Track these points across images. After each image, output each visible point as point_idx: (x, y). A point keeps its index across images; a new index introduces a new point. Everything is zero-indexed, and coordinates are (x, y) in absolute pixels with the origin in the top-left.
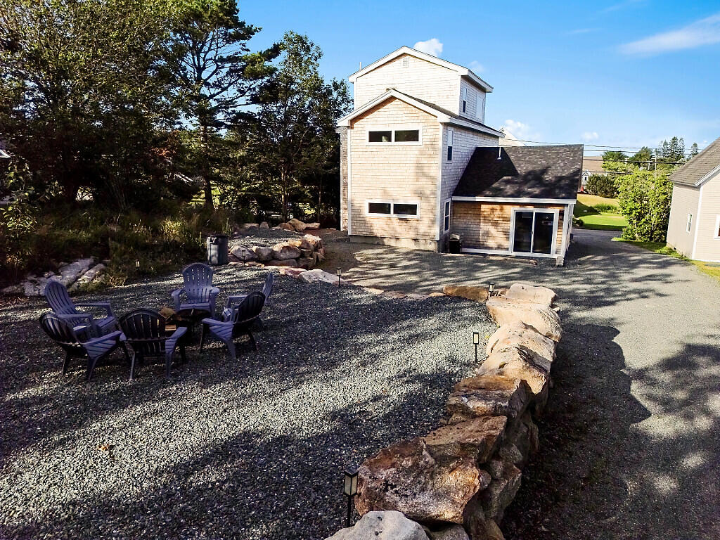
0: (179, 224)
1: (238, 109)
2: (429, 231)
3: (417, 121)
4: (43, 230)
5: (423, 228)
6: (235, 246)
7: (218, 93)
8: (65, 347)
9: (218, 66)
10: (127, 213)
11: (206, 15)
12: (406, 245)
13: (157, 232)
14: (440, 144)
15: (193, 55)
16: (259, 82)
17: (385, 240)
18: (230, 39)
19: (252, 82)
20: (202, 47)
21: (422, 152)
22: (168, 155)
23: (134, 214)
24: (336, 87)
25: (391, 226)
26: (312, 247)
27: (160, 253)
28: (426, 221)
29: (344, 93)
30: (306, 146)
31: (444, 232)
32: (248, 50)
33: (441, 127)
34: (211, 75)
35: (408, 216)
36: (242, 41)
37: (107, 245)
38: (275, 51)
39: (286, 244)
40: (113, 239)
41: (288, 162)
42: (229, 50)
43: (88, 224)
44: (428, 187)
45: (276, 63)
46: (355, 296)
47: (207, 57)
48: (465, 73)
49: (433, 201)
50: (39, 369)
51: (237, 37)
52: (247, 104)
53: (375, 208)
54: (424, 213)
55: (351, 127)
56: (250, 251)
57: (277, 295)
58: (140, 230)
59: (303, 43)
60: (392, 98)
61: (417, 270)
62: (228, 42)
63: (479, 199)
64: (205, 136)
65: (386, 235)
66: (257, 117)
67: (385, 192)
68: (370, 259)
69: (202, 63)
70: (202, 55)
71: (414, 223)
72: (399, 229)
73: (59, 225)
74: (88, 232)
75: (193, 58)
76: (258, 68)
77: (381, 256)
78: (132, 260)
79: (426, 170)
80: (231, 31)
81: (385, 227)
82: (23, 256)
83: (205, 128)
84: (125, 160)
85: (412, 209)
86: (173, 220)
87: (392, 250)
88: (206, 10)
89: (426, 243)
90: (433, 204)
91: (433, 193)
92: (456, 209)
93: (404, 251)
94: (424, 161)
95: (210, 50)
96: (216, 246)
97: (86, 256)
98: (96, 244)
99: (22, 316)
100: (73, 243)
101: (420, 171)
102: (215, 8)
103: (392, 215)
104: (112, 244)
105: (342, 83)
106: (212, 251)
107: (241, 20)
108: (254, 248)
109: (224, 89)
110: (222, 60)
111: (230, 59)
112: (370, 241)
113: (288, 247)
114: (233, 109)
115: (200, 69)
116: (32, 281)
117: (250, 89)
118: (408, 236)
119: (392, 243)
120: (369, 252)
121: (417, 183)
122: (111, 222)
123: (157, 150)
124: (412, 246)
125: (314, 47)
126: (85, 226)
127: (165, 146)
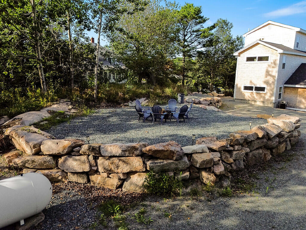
0: (170, 90)
1: (197, 50)
2: (270, 98)
3: (269, 53)
4: (134, 89)
5: (267, 97)
6: (187, 98)
7: (190, 44)
8: (139, 113)
9: (191, 34)
10: (156, 86)
11: (189, 16)
12: (259, 103)
13: (163, 92)
14: (278, 62)
15: (183, 31)
16: (206, 39)
17: (250, 102)
18: (197, 24)
19: (203, 39)
20: (186, 28)
21: (269, 66)
22: (170, 67)
23: (158, 86)
24: (238, 39)
25: (253, 96)
26: (216, 101)
27: (164, 98)
28: (269, 94)
29: (241, 41)
30: (222, 63)
31: (278, 100)
32: (203, 27)
33: (279, 55)
34: (189, 38)
35: (261, 92)
36: (201, 24)
37: (149, 95)
38: (213, 27)
39: (205, 99)
40: (151, 93)
41: (214, 70)
42: (196, 28)
43: (145, 88)
44: (271, 80)
45: (213, 31)
46: (222, 114)
47: (188, 31)
48: (299, 30)
49: (272, 86)
50: (135, 119)
51: (200, 23)
52: (201, 48)
53: (246, 88)
54: (269, 91)
55: (239, 56)
56: (192, 100)
57: (196, 112)
58: (159, 91)
59: (225, 23)
60: (258, 44)
61: (259, 113)
62: (196, 25)
63: (297, 86)
64: (184, 61)
65: (250, 99)
66: (204, 53)
67: (251, 82)
68: (240, 108)
69: (186, 33)
70: (186, 30)
71: (263, 95)
72: (256, 97)
73: (137, 88)
74: (145, 91)
75: (183, 32)
76: (206, 34)
77: (246, 107)
78: (156, 99)
79: (270, 73)
80: (198, 21)
81: (250, 96)
82: (129, 96)
83: (185, 57)
84: (157, 69)
85: (263, 89)
86: (169, 88)
87: (252, 105)
88: (189, 14)
89: (268, 104)
90: (273, 87)
91: (273, 82)
92: (286, 90)
93: (257, 106)
94: (270, 69)
95: (189, 28)
96: (181, 97)
97: (144, 97)
98: (146, 94)
99: (129, 110)
100: (141, 93)
101: (268, 73)
102: (192, 13)
103: (254, 91)
104: (151, 94)
105: (241, 37)
106: (179, 99)
107: (202, 16)
108: (193, 99)
109: (192, 43)
110: (194, 31)
111: (196, 31)
112: (242, 101)
113: (205, 100)
114: (195, 50)
115: (185, 36)
116: (130, 102)
117: (202, 42)
118: (260, 100)
119: (253, 103)
120: (241, 106)
121: (266, 78)
122: (151, 88)
123: (166, 66)
124: (261, 104)
125: (230, 24)
126: (144, 89)
127: (169, 64)
